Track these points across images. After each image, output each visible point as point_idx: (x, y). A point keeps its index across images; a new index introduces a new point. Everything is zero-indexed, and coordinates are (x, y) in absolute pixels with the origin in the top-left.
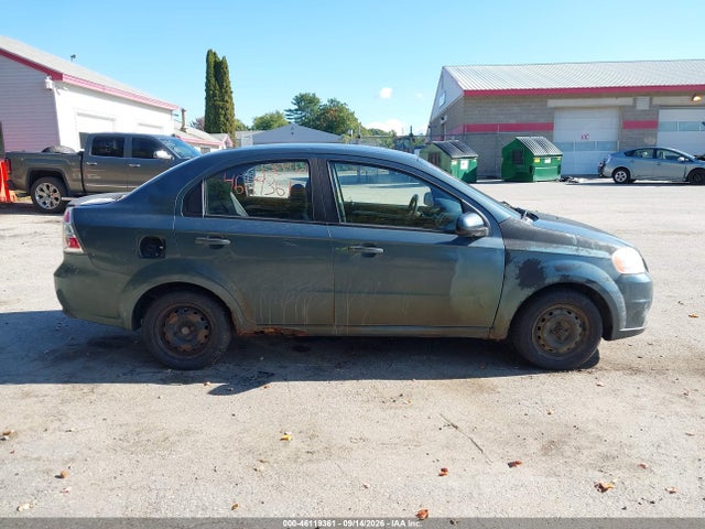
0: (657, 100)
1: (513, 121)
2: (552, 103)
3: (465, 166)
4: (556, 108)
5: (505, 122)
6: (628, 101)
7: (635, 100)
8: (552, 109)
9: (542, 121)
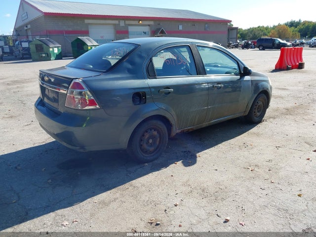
0: (128, 22)
1: (70, 29)
2: (87, 21)
3: (56, 51)
4: (89, 24)
5: (66, 29)
6: (116, 22)
7: (119, 22)
8: (87, 24)
9: (83, 29)
